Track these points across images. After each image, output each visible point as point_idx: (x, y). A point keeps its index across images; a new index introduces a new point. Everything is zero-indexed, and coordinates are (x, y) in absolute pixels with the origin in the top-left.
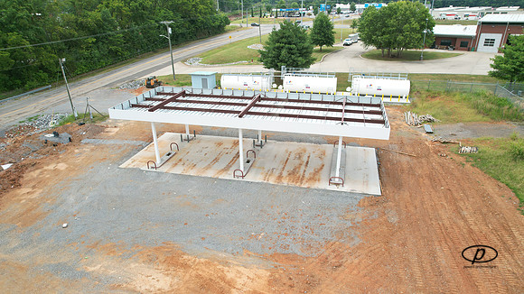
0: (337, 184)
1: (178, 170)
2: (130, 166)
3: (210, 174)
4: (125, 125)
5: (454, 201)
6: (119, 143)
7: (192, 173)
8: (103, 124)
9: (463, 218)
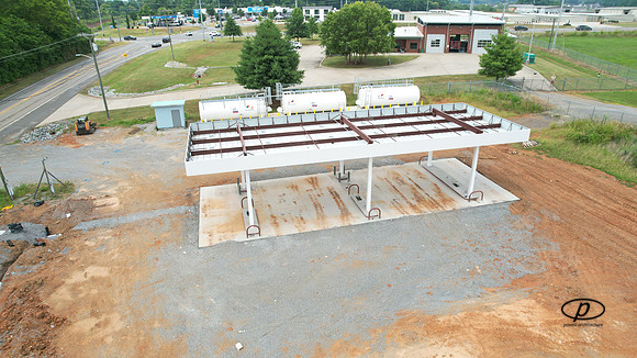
0: (475, 199)
1: (289, 229)
2: (216, 241)
3: (335, 222)
4: (120, 190)
5: (571, 190)
6: (150, 215)
7: (311, 227)
8: (76, 196)
9: (595, 202)
